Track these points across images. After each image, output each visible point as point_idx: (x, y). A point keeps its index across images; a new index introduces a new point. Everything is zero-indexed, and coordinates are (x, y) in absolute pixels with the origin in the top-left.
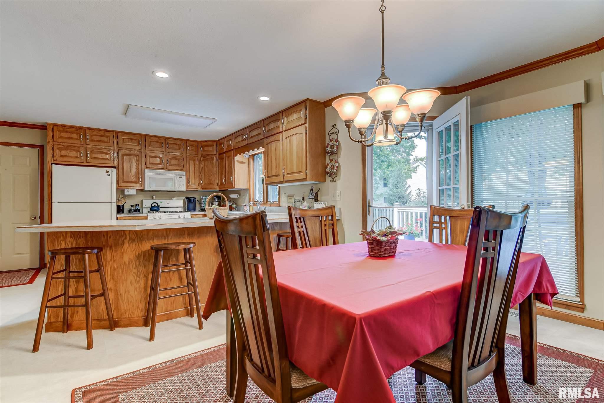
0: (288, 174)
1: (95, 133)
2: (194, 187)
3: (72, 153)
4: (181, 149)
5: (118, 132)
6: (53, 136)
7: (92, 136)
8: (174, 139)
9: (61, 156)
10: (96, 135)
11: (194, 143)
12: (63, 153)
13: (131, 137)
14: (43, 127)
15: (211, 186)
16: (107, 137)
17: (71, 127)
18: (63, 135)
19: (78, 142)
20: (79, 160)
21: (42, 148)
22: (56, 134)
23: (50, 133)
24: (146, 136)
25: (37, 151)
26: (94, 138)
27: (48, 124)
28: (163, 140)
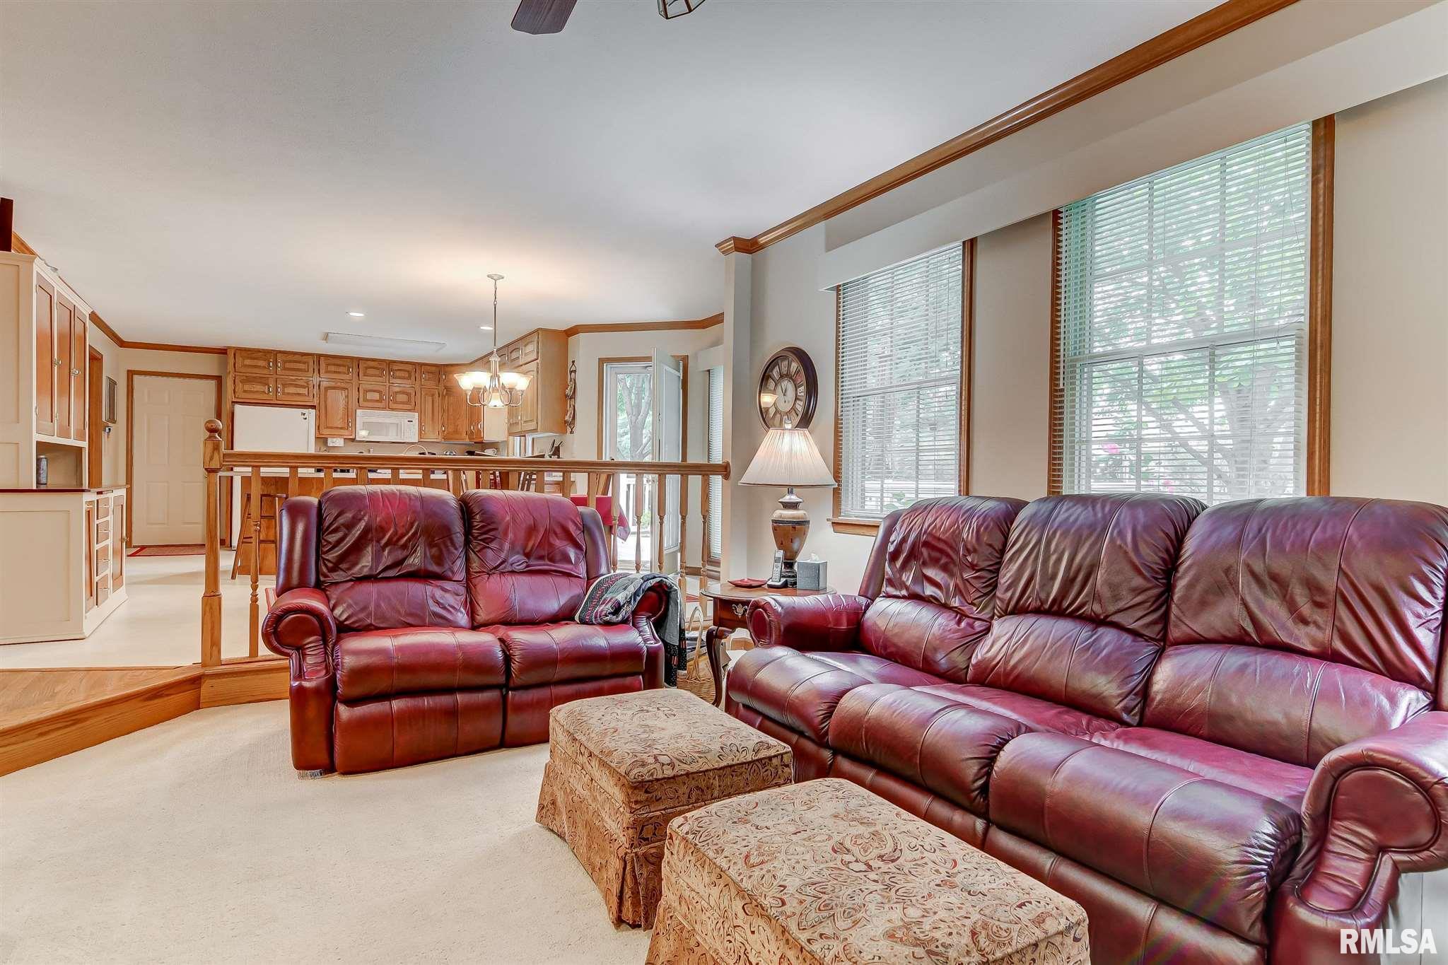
0: (525, 422)
1: (290, 358)
2: (432, 436)
3: (259, 388)
4: (413, 378)
5: (319, 356)
6: (234, 364)
7: (285, 362)
8: (402, 362)
9: (245, 391)
10: (290, 362)
11: (434, 368)
12: (247, 387)
13: (339, 362)
14: (223, 351)
15: (457, 436)
16: (304, 363)
17: (259, 351)
18: (248, 362)
19: (266, 371)
20: (265, 397)
21: (219, 379)
22: (239, 360)
23: (231, 361)
24: (359, 359)
25: (213, 383)
26: (288, 365)
27: (230, 348)
28: (384, 366)
